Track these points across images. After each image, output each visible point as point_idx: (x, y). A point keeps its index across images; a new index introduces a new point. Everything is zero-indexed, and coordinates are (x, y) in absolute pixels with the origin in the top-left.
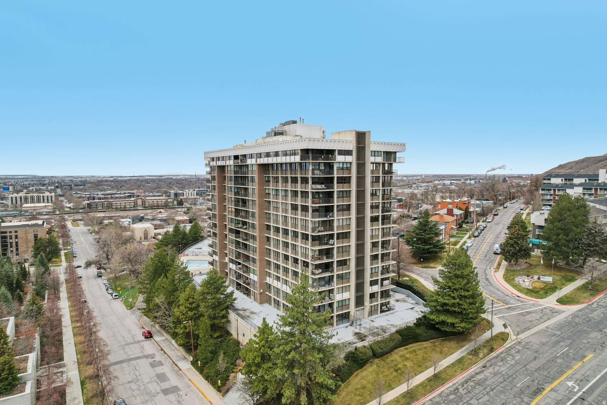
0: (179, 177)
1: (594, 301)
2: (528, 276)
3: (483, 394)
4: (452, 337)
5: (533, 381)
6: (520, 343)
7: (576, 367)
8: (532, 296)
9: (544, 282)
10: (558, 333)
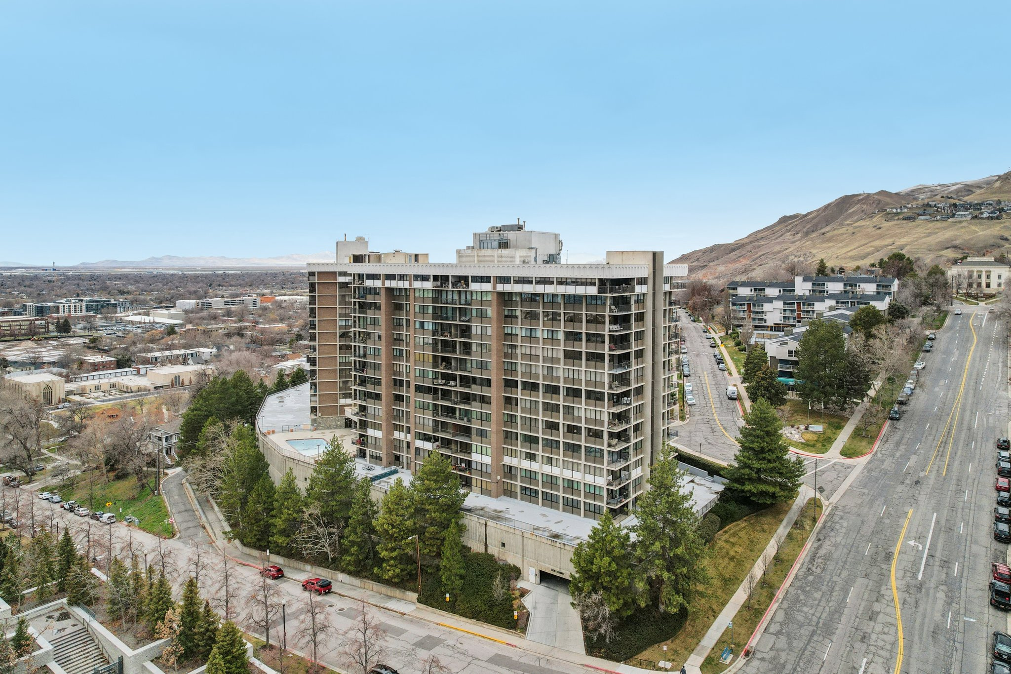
0: (18, 273)
1: (875, 450)
2: (792, 426)
3: (839, 569)
4: (764, 511)
5: (877, 546)
6: (836, 508)
7: (906, 525)
8: (812, 452)
9: (815, 433)
10: (866, 491)
